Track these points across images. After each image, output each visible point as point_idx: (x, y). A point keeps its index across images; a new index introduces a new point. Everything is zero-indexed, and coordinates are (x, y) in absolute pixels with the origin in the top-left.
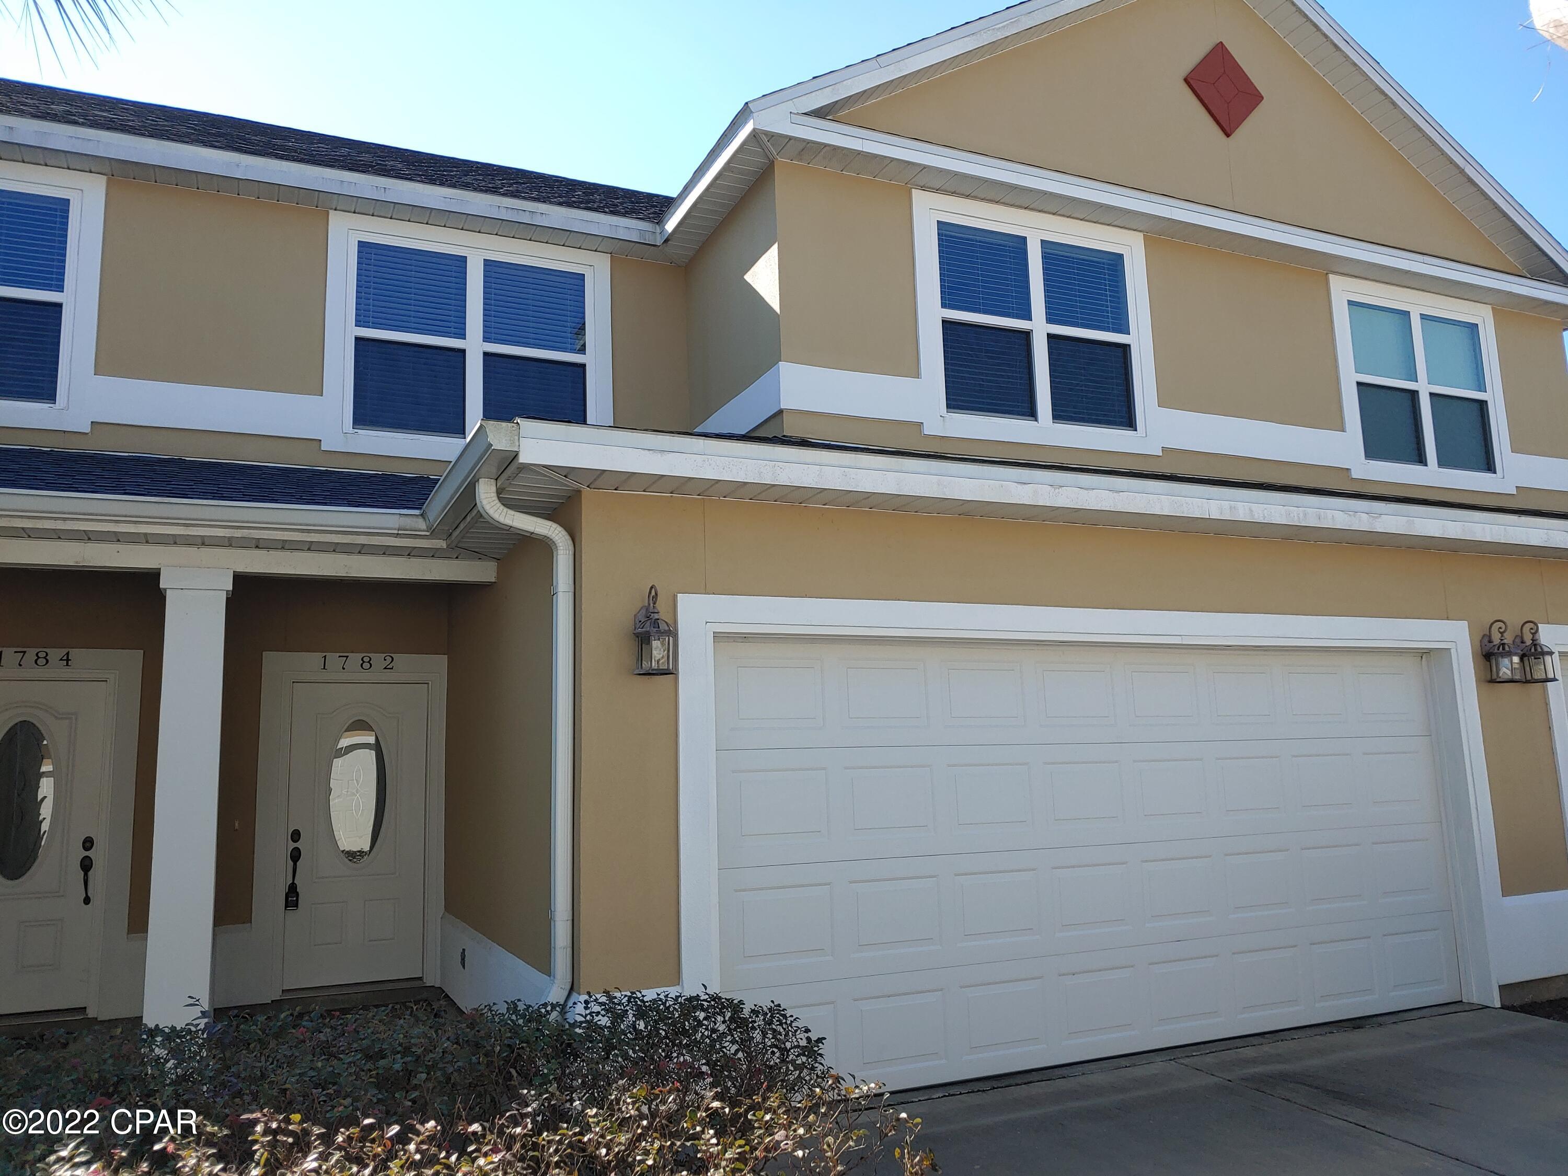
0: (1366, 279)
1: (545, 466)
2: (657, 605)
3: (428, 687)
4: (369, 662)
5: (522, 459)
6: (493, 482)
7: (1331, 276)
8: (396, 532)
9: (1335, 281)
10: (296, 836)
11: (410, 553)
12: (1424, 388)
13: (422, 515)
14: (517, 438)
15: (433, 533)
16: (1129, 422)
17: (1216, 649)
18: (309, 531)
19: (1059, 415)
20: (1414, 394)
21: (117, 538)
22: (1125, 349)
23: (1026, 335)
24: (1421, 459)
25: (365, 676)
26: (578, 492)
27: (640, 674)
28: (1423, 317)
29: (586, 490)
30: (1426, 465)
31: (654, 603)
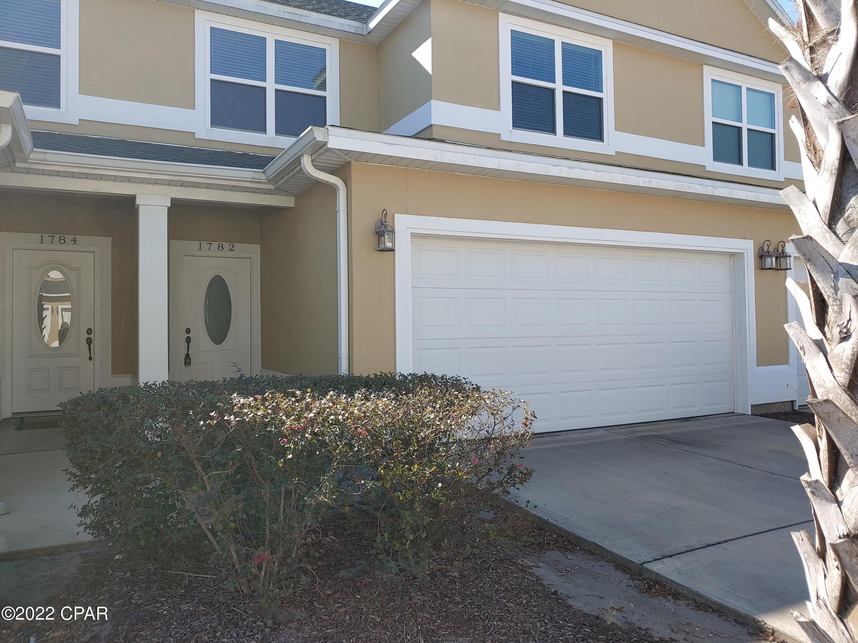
0: (722, 68)
1: (338, 150)
2: (387, 218)
3: (251, 260)
4: (222, 247)
5: (329, 145)
6: (310, 156)
7: (704, 66)
8: (251, 180)
9: (706, 69)
10: (188, 331)
11: (255, 191)
12: (745, 126)
13: (263, 172)
14: (327, 135)
15: (269, 181)
16: (600, 138)
17: (637, 249)
18: (209, 178)
19: (567, 132)
20: (740, 129)
21: (115, 179)
22: (600, 100)
23: (553, 91)
24: (740, 163)
25: (220, 254)
26: (349, 163)
27: (378, 250)
28: (748, 89)
29: (353, 162)
30: (742, 165)
31: (385, 218)
